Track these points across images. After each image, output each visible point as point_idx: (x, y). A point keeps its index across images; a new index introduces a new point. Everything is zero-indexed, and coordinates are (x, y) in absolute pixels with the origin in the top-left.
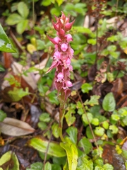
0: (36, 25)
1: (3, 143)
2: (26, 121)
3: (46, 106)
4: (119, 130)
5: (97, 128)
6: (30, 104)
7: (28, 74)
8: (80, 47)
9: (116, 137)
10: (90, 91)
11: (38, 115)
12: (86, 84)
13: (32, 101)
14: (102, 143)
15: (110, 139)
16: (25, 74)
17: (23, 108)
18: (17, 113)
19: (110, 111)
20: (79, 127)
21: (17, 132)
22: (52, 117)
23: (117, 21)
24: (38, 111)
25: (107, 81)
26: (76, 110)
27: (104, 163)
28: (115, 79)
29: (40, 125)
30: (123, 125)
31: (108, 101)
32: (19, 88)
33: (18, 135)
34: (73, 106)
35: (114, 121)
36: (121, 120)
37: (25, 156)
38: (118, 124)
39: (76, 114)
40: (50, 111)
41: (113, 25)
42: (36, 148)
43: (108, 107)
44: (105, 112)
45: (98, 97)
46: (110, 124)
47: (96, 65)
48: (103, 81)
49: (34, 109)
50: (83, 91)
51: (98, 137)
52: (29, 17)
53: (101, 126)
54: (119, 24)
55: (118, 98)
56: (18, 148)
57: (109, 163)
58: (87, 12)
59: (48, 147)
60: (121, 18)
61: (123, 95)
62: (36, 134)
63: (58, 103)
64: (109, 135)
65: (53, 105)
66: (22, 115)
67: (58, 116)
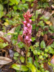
0: (7, 14)
2: (7, 57)
3: (16, 49)
4: (48, 55)
5: (40, 56)
6: (9, 49)
7: (6, 36)
11: (13, 54)
12: (33, 38)
13: (9, 48)
15: (45, 60)
16: (5, 36)
17: (5, 51)
18: (3, 54)
19: (44, 48)
20: (32, 56)
21: (4, 63)
22: (20, 54)
23: (42, 11)
24: (12, 52)
25: (41, 36)
26: (30, 49)
29: (15, 58)
30: (49, 53)
31: (42, 44)
32: (3, 43)
35: (46, 52)
36: (49, 51)
40: (19, 51)
41: (40, 12)
42: (15, 69)
44: (42, 48)
45: (39, 43)
47: (36, 30)
48: (40, 36)
49: (11, 51)
51: (41, 60)
52: (3, 11)
54: (42, 12)
56: (6, 70)
59: (20, 67)
60: (43, 9)
61: (48, 41)
62: (13, 62)
63: (22, 47)
64: (45, 58)
65: (19, 48)
66: (6, 54)
67: (22, 53)
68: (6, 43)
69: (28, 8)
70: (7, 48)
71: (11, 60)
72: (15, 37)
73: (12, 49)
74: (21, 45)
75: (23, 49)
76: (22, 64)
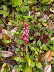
1: (3, 60)
2: (10, 51)
3: (17, 45)
4: (43, 52)
5: (35, 52)
8: (28, 23)
9: (42, 54)
10: (32, 39)
11: (15, 49)
12: (31, 37)
13: (12, 44)
14: (37, 56)
15: (40, 55)
16: (9, 34)
17: (9, 47)
18: (6, 49)
19: (39, 46)
20: (29, 52)
21: (7, 56)
22: (20, 49)
25: (38, 35)
26: (28, 46)
27: (38, 63)
28: (41, 35)
29: (16, 52)
30: (44, 50)
31: (39, 42)
33: (8, 56)
34: (27, 45)
36: (43, 48)
37: (11, 64)
38: (42, 50)
39: (28, 47)
40: (19, 47)
41: (39, 15)
42: (16, 60)
43: (39, 45)
45: (35, 41)
46: (40, 50)
47: (34, 30)
49: (13, 47)
50: (30, 39)
51: (36, 55)
53: (37, 51)
54: (41, 15)
55: (42, 41)
56: (8, 61)
57: (40, 62)
58: (30, 9)
59: (20, 59)
60: (42, 12)
62: (14, 56)
63: (22, 44)
64: (39, 54)
65: (20, 45)
66: (8, 49)
67: (22, 49)
68: (9, 40)
69: (29, 10)
70: (10, 44)
71: (13, 54)
72: (17, 35)
73: (14, 45)
74: (21, 42)
75: (23, 46)
76: (21, 57)
